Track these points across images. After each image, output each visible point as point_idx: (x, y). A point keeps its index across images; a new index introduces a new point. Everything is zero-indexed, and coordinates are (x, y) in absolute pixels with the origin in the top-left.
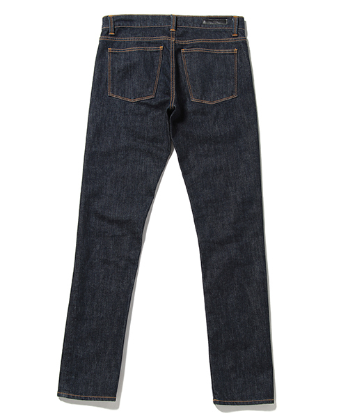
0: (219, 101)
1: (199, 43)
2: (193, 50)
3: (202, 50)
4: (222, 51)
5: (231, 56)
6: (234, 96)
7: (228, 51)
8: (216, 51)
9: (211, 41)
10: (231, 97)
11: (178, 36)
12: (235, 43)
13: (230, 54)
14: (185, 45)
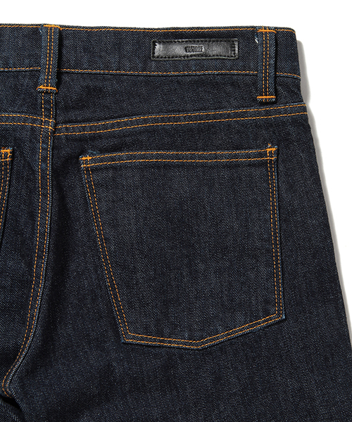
0: (222, 337)
1: (141, 132)
2: (122, 157)
3: (154, 155)
4: (224, 156)
5: (257, 172)
6: (274, 318)
7: (245, 155)
8: (202, 156)
9: (185, 119)
10: (262, 323)
11: (67, 108)
12: (268, 125)
13: (250, 165)
14: (93, 138)
